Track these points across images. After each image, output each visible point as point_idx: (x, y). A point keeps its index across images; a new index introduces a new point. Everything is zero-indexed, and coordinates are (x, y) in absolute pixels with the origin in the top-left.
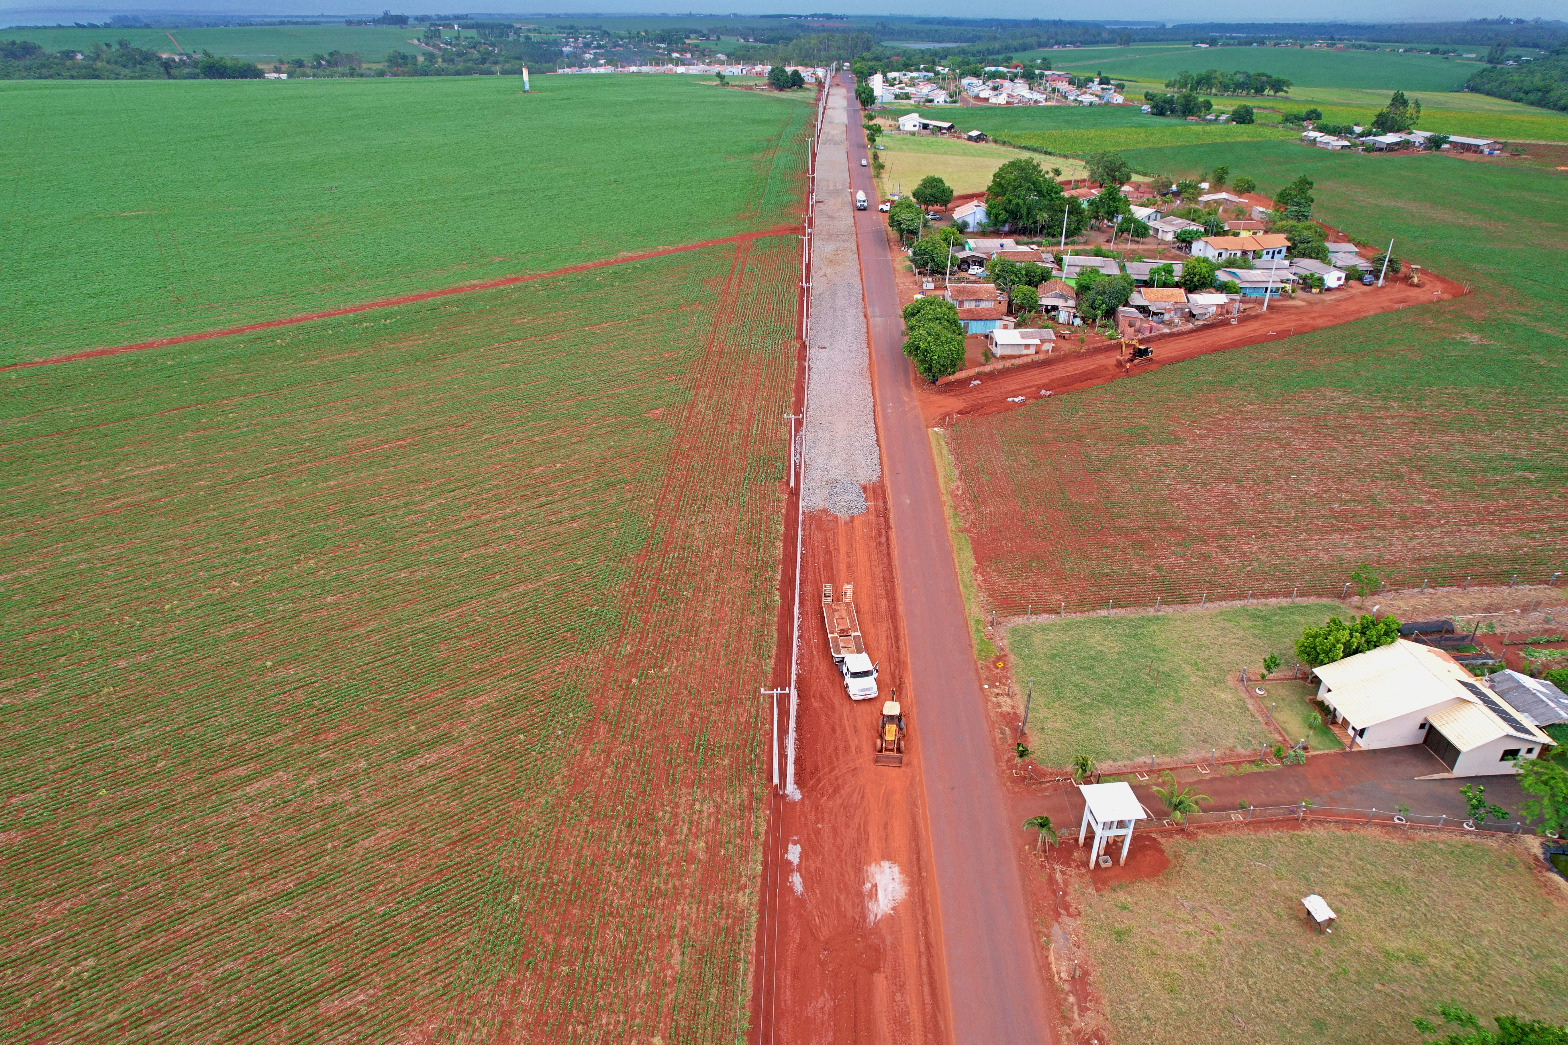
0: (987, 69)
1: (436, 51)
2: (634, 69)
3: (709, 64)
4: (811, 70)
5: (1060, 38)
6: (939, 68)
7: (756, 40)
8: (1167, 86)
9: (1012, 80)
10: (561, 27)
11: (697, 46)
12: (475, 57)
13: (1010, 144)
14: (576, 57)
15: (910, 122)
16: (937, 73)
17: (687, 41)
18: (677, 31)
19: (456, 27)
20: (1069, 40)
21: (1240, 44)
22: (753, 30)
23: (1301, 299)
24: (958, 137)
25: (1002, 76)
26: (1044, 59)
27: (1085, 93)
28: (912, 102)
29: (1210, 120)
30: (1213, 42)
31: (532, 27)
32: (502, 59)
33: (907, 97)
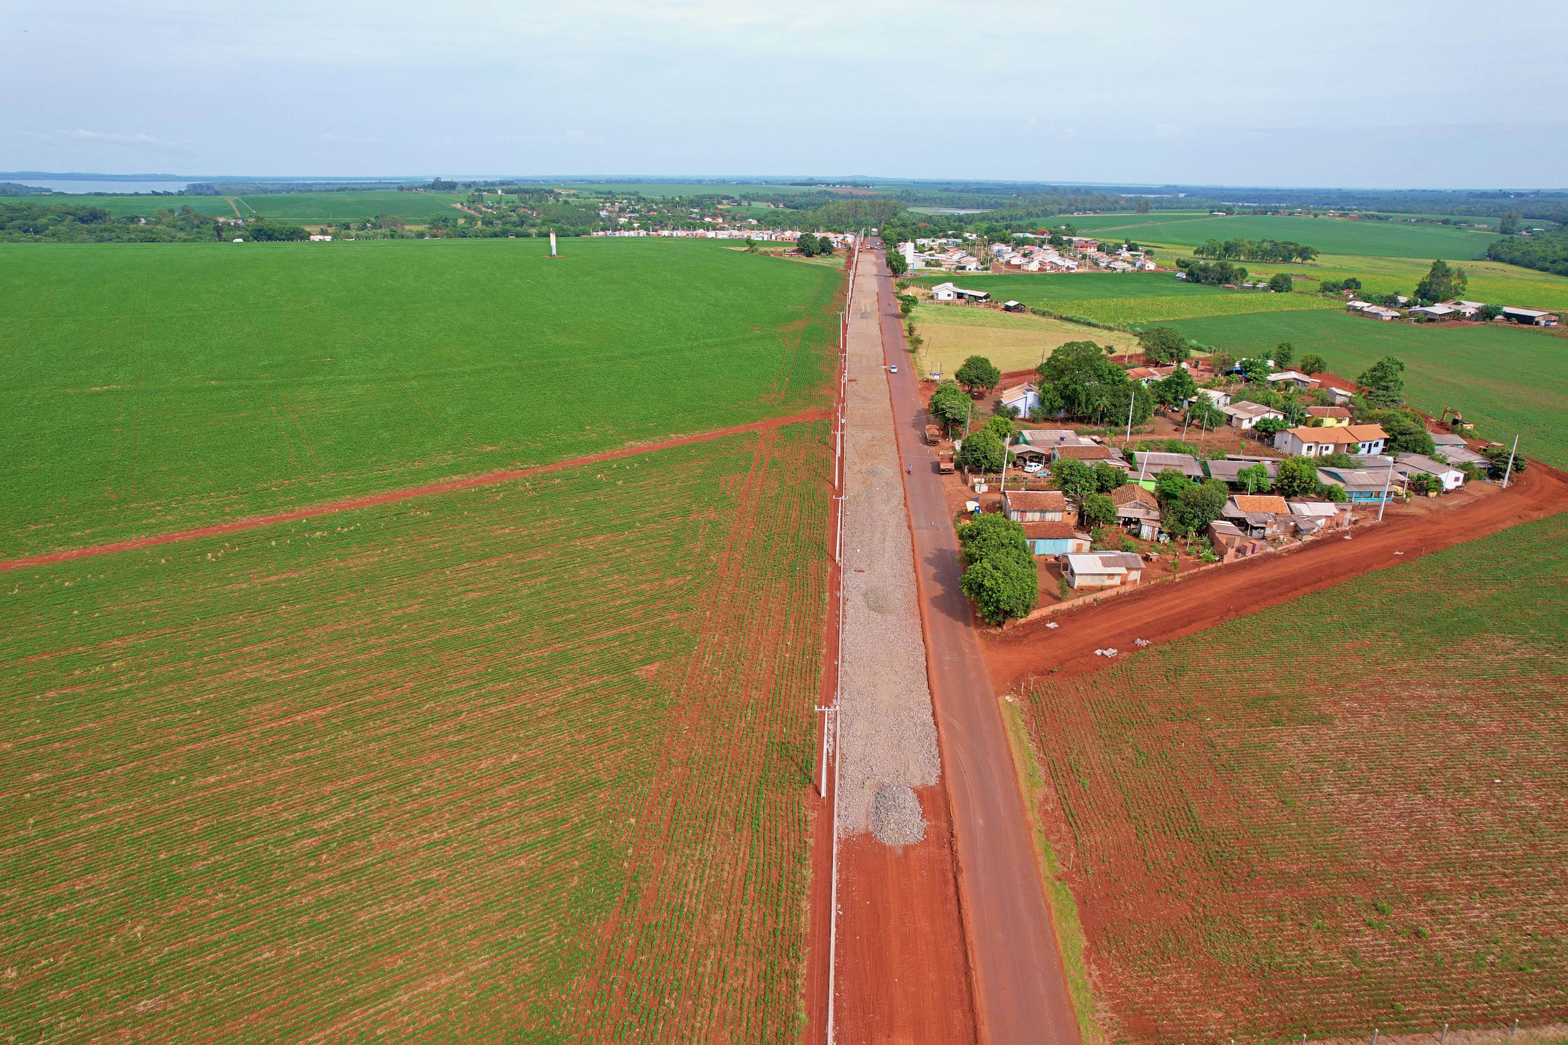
0: (1015, 235)
1: (477, 215)
2: (666, 233)
3: (739, 229)
4: (841, 237)
5: (1080, 206)
6: (967, 235)
7: (786, 206)
8: (1196, 252)
9: (1041, 247)
10: (599, 193)
11: (729, 211)
12: (513, 219)
13: (1050, 315)
14: (610, 221)
15: (945, 292)
16: (965, 240)
17: (720, 207)
18: (711, 197)
19: (500, 192)
20: (1088, 207)
21: (1255, 213)
22: (784, 196)
23: (1416, 505)
24: (995, 307)
25: (1032, 243)
26: (1068, 226)
27: (1116, 260)
28: (943, 269)
29: (1248, 288)
30: (1229, 211)
31: (572, 192)
32: (539, 221)
33: (938, 264)
